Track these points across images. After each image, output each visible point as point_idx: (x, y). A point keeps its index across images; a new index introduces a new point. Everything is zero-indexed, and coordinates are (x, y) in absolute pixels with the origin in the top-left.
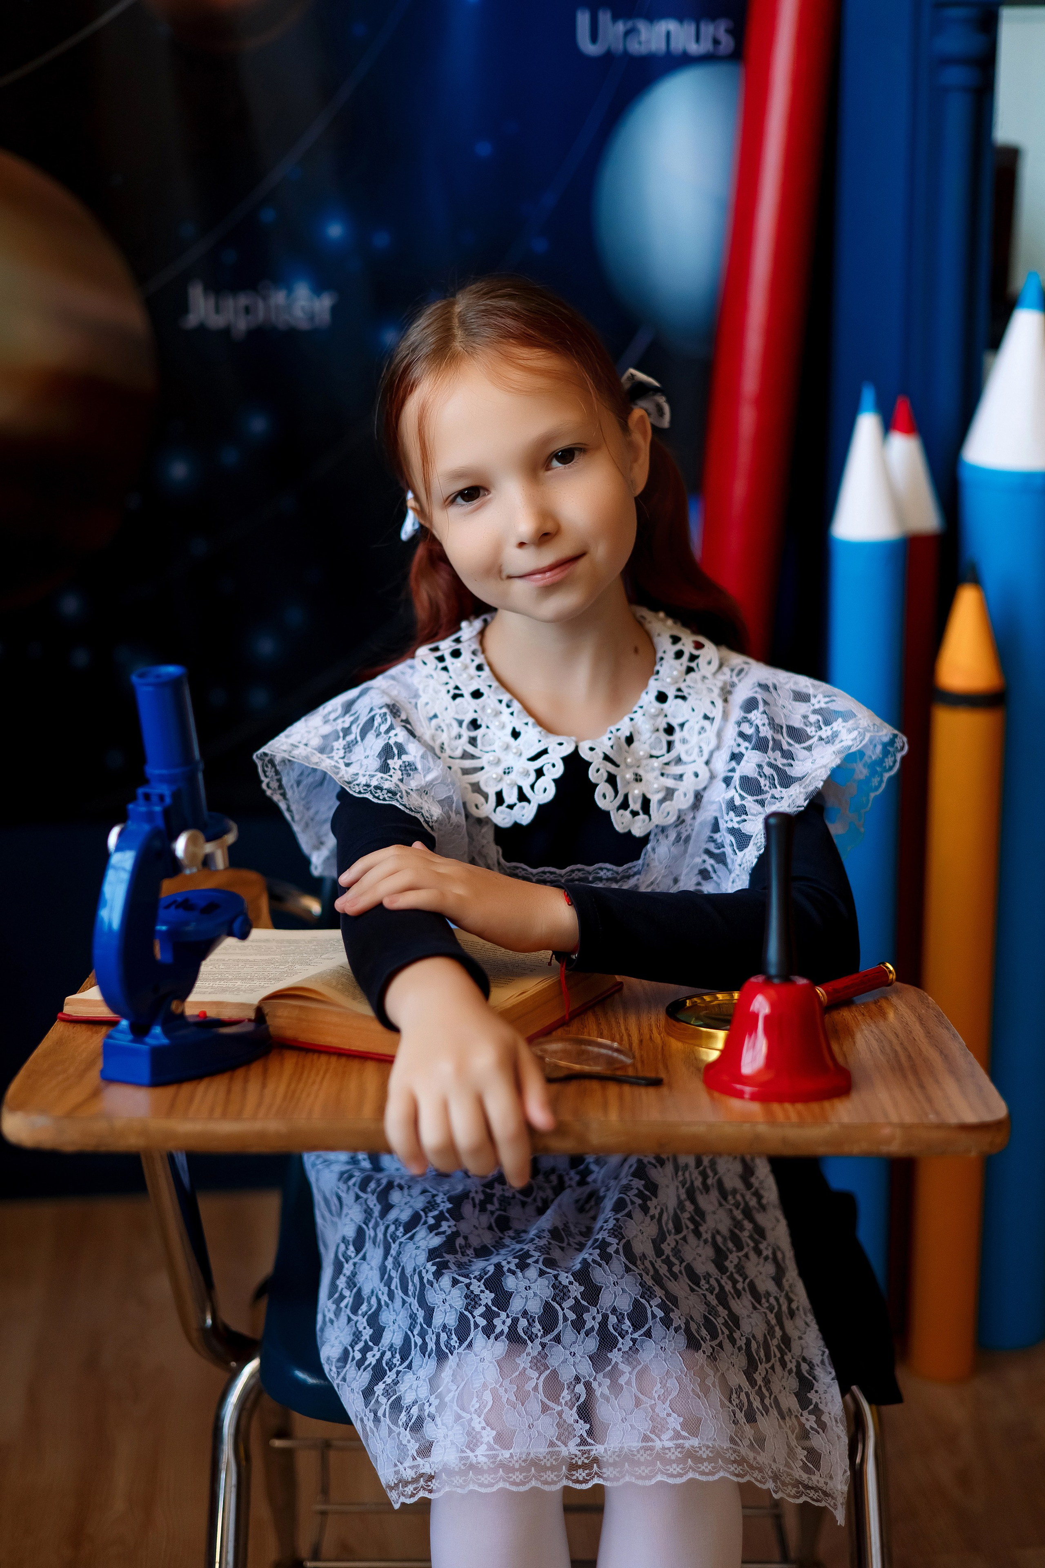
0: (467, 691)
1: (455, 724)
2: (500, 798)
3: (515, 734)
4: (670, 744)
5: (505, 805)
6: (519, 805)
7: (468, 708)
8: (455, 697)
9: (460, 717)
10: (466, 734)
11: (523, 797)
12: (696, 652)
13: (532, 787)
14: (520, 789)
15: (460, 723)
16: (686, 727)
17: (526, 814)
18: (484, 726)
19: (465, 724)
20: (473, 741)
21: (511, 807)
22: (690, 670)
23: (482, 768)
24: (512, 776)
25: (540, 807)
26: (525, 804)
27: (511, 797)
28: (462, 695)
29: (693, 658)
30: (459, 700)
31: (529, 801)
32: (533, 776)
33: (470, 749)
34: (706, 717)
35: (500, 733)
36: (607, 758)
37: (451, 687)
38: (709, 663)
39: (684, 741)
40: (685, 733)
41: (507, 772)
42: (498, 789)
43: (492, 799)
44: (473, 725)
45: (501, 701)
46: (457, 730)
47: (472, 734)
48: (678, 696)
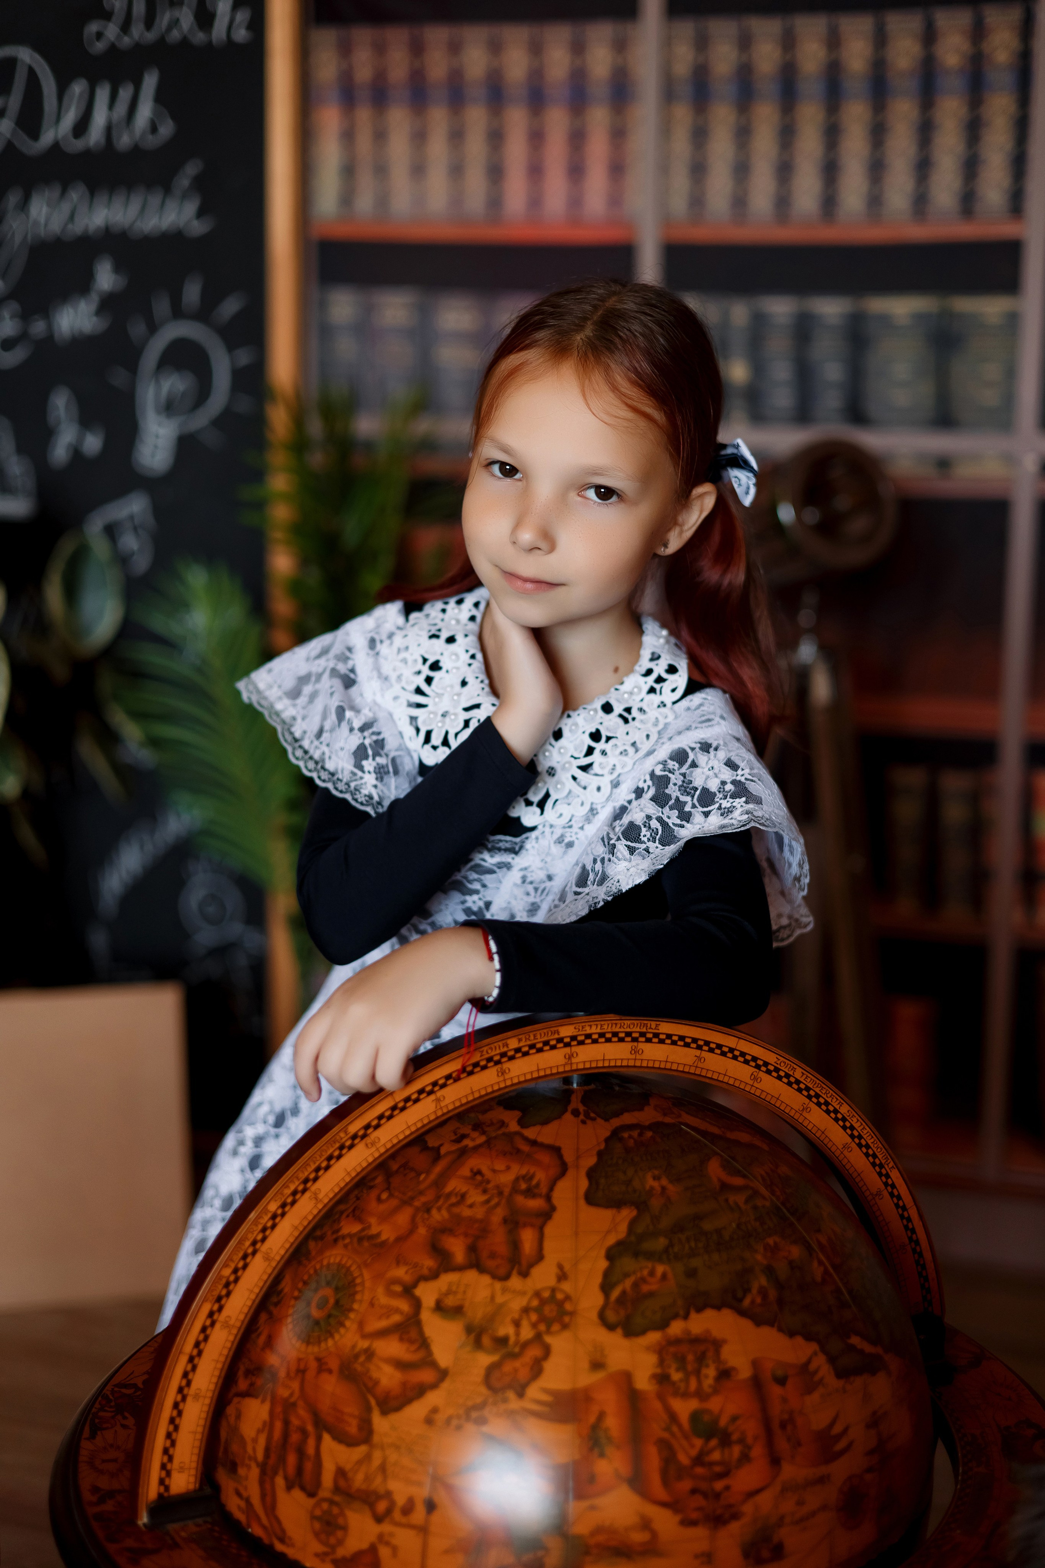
0: (444, 635)
1: (420, 661)
2: (428, 738)
3: (466, 684)
4: (590, 751)
5: (430, 744)
6: (440, 747)
7: (437, 649)
8: (435, 638)
9: (426, 656)
10: (426, 671)
11: (445, 741)
12: (665, 676)
14: (447, 734)
15: (425, 660)
16: (611, 742)
18: (444, 670)
19: (428, 663)
20: (429, 680)
21: (434, 747)
22: (651, 691)
23: (426, 706)
24: (446, 720)
26: (446, 748)
27: (436, 740)
28: (440, 638)
29: (660, 680)
30: (434, 640)
33: (424, 687)
35: (454, 680)
37: (435, 628)
38: (674, 690)
40: (608, 747)
41: (444, 715)
42: (429, 728)
43: (422, 735)
44: (435, 666)
45: (467, 651)
46: (419, 666)
47: (431, 674)
48: (621, 716)
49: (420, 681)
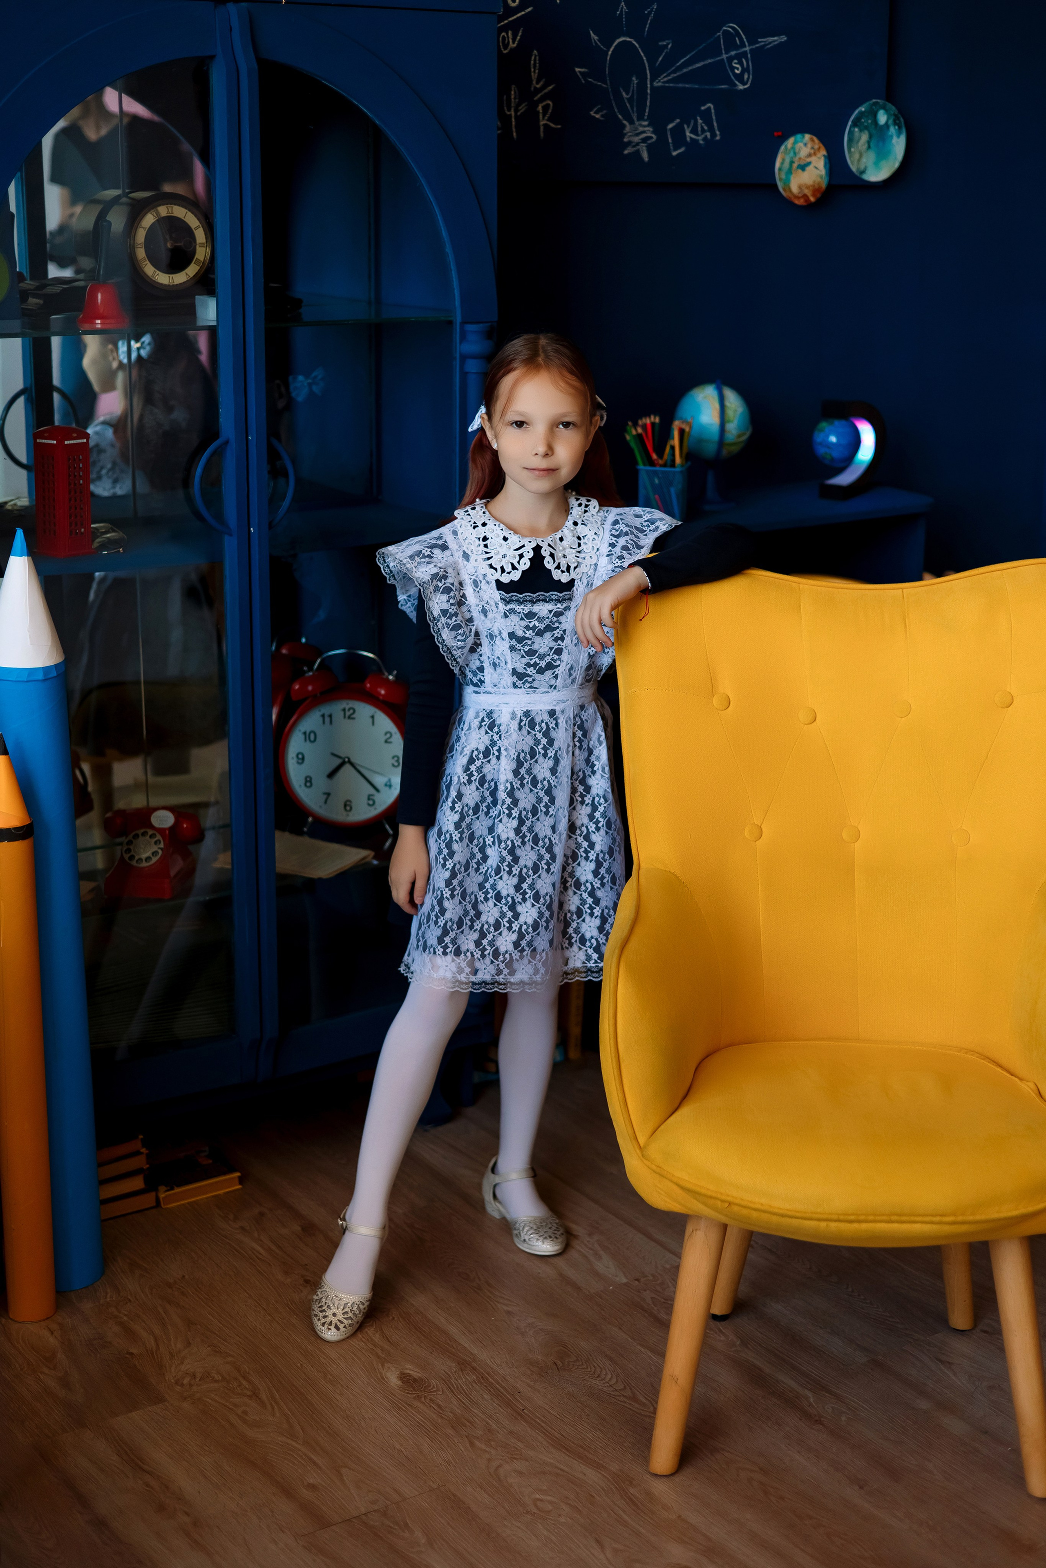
0: (479, 524)
1: (477, 540)
2: (503, 570)
3: (505, 539)
4: (579, 545)
5: (507, 573)
6: (513, 571)
7: (481, 531)
8: (474, 527)
9: (478, 537)
10: (482, 544)
11: (514, 568)
12: (588, 503)
13: (519, 562)
14: (512, 564)
15: (479, 539)
16: (586, 538)
17: (516, 576)
18: (490, 538)
19: (481, 539)
20: (486, 546)
21: (509, 573)
22: (586, 511)
23: (492, 557)
24: (507, 558)
25: (523, 572)
26: (516, 571)
27: (508, 568)
28: (477, 526)
29: (586, 506)
30: (477, 528)
31: (518, 570)
32: (518, 558)
33: (486, 550)
34: (595, 534)
35: (497, 539)
36: (549, 545)
37: (472, 523)
38: (594, 508)
39: (585, 543)
40: (586, 540)
41: (504, 556)
42: (501, 565)
43: (499, 570)
44: (485, 539)
45: (495, 525)
46: (477, 542)
47: (485, 543)
48: (582, 524)
49: (482, 548)
